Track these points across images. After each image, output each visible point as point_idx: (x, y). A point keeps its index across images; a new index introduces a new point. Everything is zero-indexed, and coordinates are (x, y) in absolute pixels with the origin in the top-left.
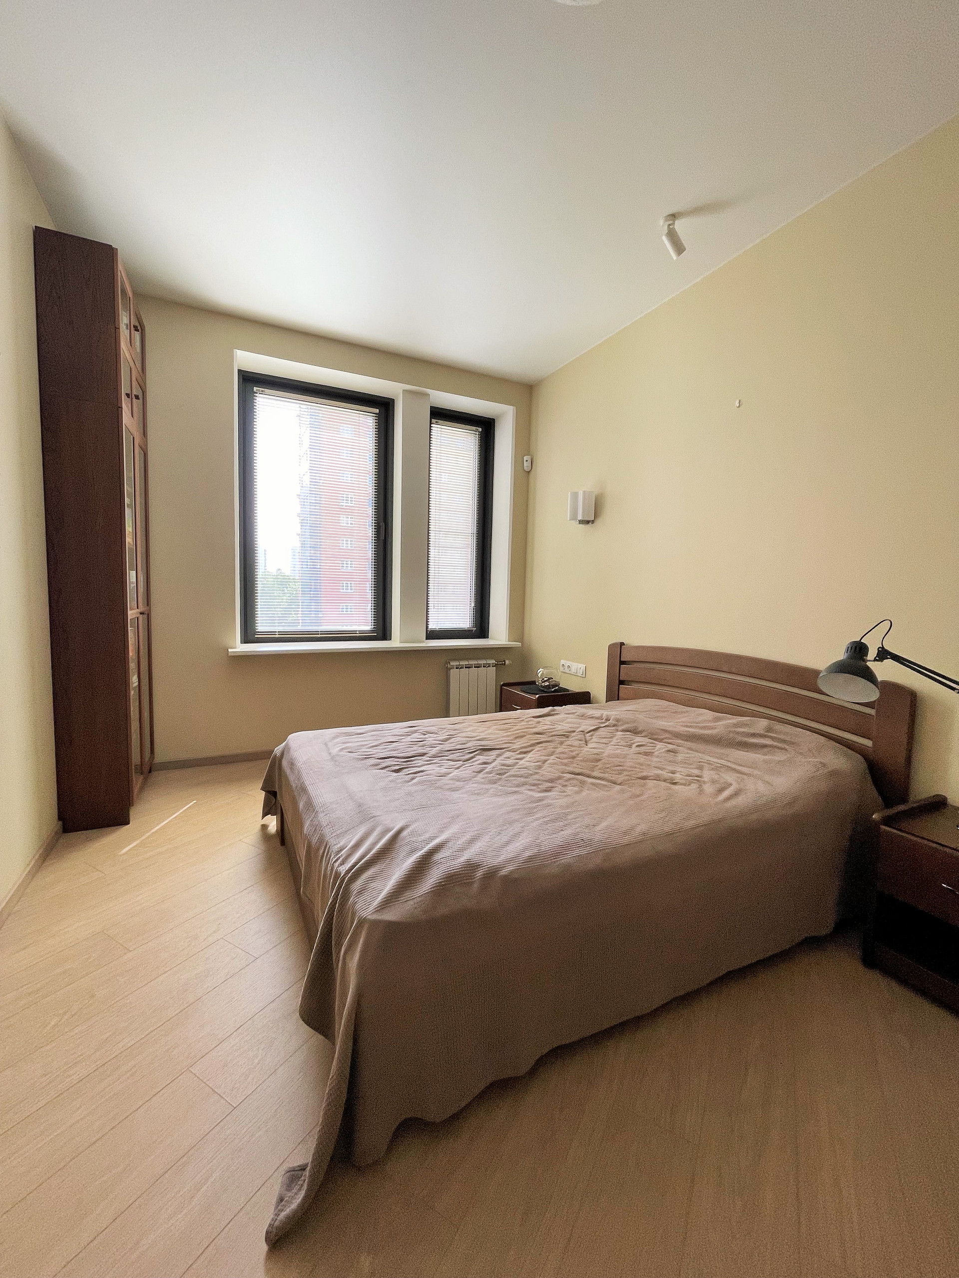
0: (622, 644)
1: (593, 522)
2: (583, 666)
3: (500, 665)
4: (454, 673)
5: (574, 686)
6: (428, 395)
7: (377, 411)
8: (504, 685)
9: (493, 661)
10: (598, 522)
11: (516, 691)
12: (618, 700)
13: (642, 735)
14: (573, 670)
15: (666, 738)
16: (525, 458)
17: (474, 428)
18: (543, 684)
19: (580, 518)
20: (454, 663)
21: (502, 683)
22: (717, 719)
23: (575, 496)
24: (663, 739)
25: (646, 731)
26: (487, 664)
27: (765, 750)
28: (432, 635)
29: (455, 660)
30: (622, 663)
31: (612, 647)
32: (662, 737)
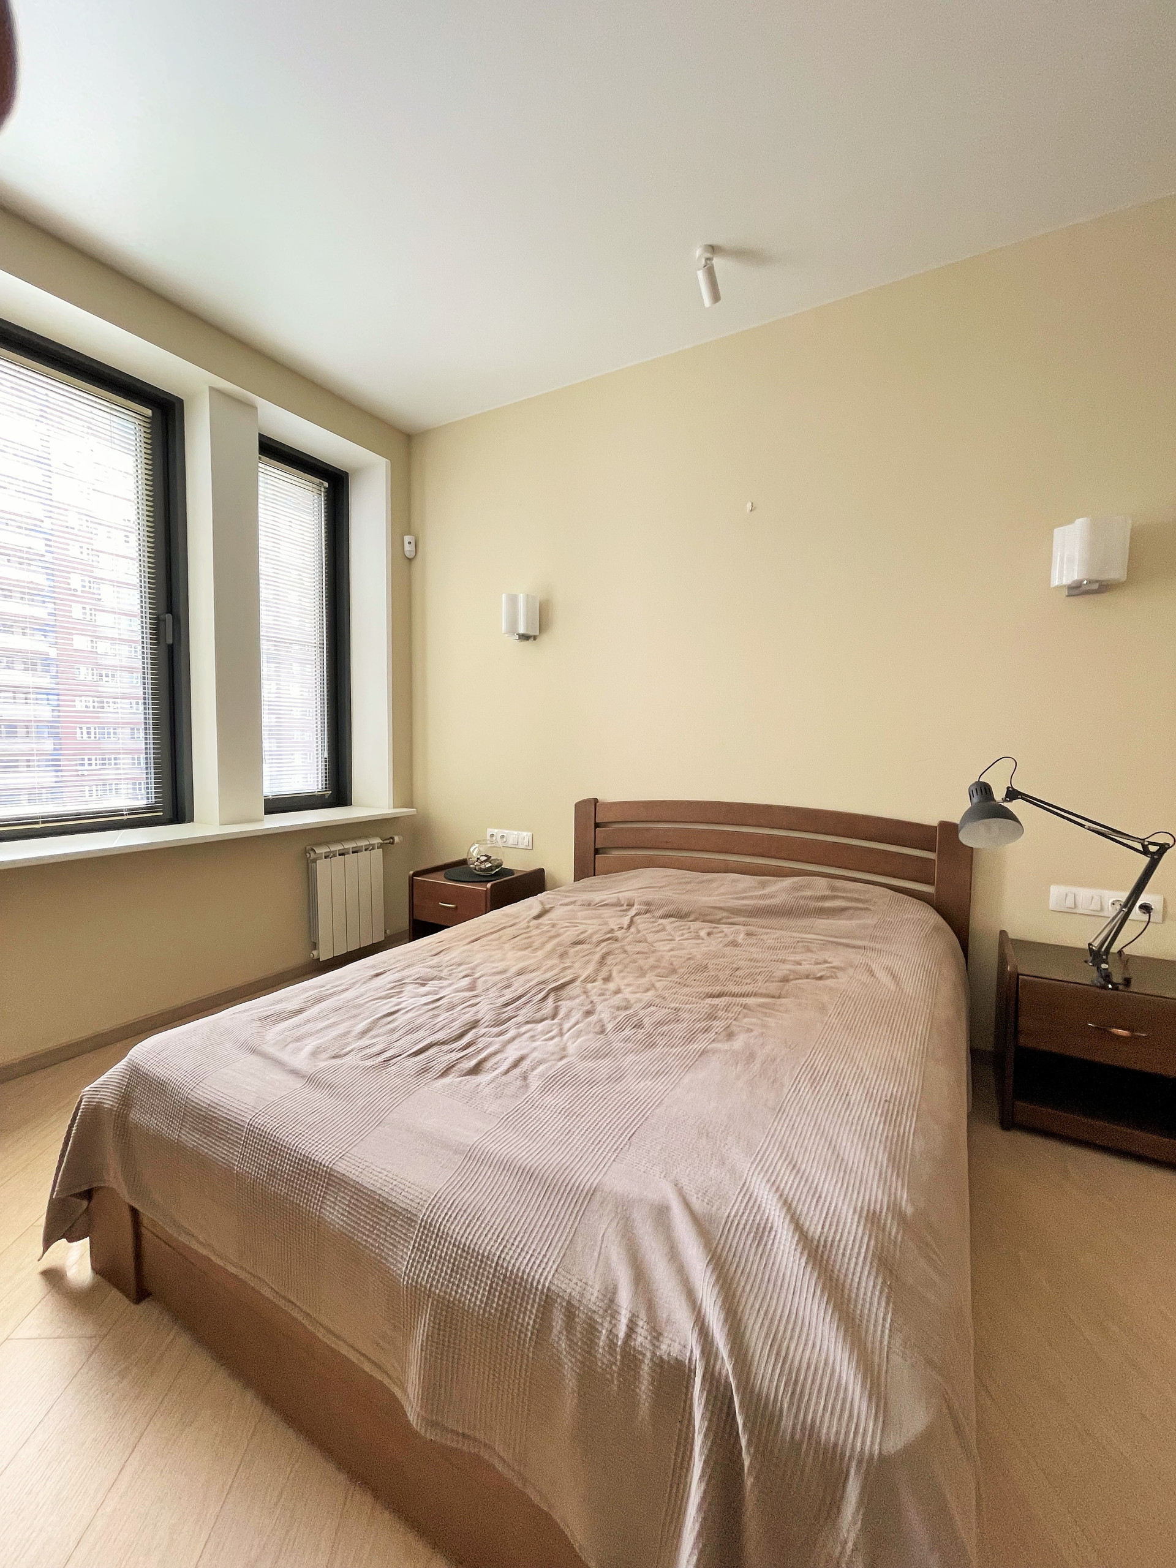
0: (596, 801)
1: (535, 638)
2: (526, 835)
3: (388, 844)
4: (322, 866)
5: (517, 863)
6: (252, 407)
7: (149, 412)
8: (416, 874)
9: (377, 841)
10: (545, 639)
11: (439, 879)
12: (594, 875)
13: (690, 919)
14: (511, 841)
15: (723, 918)
16: (407, 539)
17: (318, 481)
18: (483, 866)
19: (522, 631)
20: (321, 850)
21: (411, 872)
22: (763, 885)
23: (513, 600)
24: (720, 919)
25: (694, 912)
26: (370, 845)
27: (848, 913)
28: (275, 806)
29: (320, 844)
30: (597, 825)
31: (579, 806)
32: (718, 917)
